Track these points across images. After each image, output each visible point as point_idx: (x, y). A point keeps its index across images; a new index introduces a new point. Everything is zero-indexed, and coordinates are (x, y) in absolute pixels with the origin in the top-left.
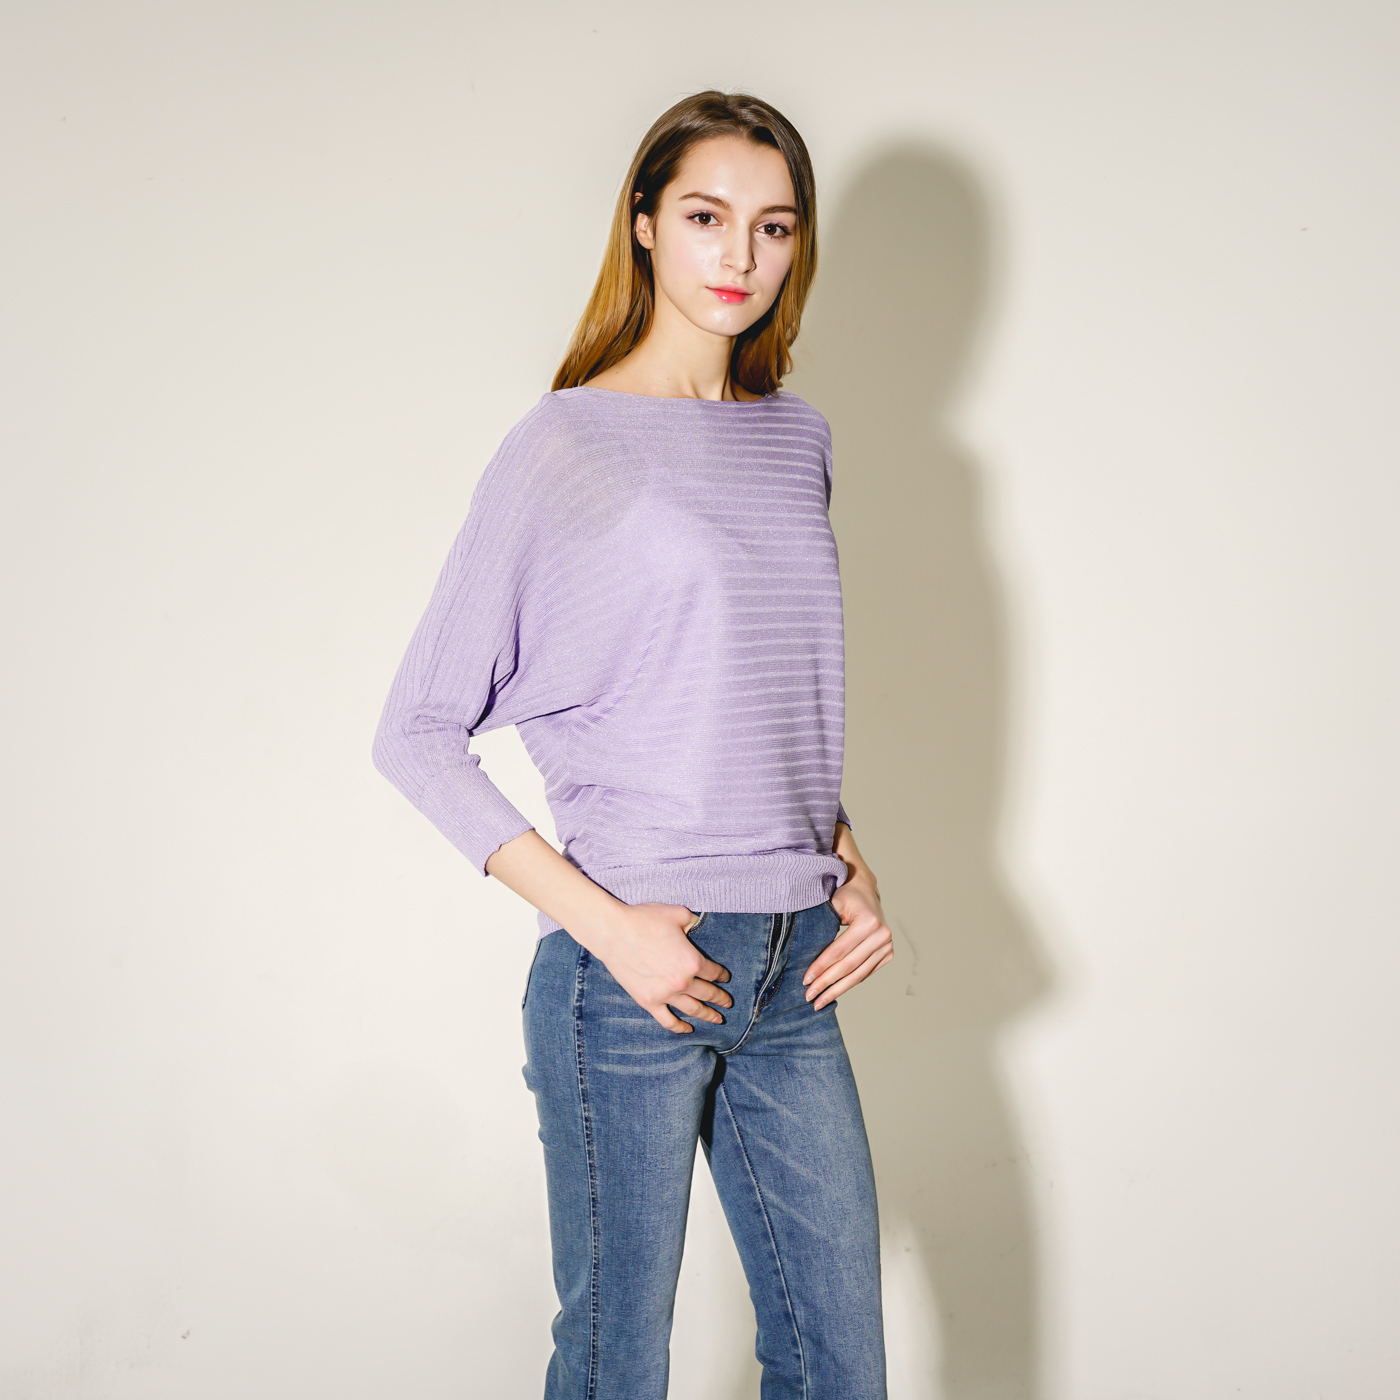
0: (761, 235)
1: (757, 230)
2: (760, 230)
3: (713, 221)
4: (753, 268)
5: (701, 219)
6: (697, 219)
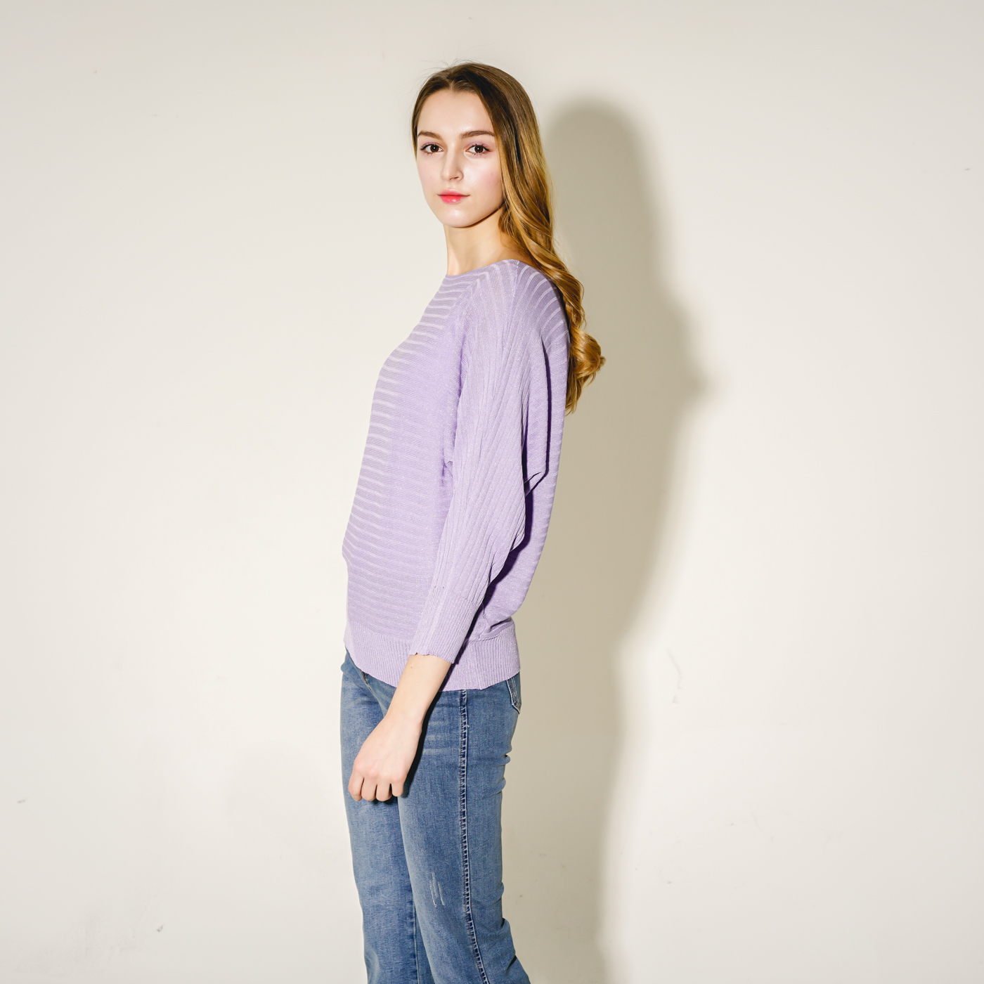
1: (467, 151)
2: (470, 150)
3: (440, 150)
4: (460, 177)
5: (432, 149)
6: (428, 149)
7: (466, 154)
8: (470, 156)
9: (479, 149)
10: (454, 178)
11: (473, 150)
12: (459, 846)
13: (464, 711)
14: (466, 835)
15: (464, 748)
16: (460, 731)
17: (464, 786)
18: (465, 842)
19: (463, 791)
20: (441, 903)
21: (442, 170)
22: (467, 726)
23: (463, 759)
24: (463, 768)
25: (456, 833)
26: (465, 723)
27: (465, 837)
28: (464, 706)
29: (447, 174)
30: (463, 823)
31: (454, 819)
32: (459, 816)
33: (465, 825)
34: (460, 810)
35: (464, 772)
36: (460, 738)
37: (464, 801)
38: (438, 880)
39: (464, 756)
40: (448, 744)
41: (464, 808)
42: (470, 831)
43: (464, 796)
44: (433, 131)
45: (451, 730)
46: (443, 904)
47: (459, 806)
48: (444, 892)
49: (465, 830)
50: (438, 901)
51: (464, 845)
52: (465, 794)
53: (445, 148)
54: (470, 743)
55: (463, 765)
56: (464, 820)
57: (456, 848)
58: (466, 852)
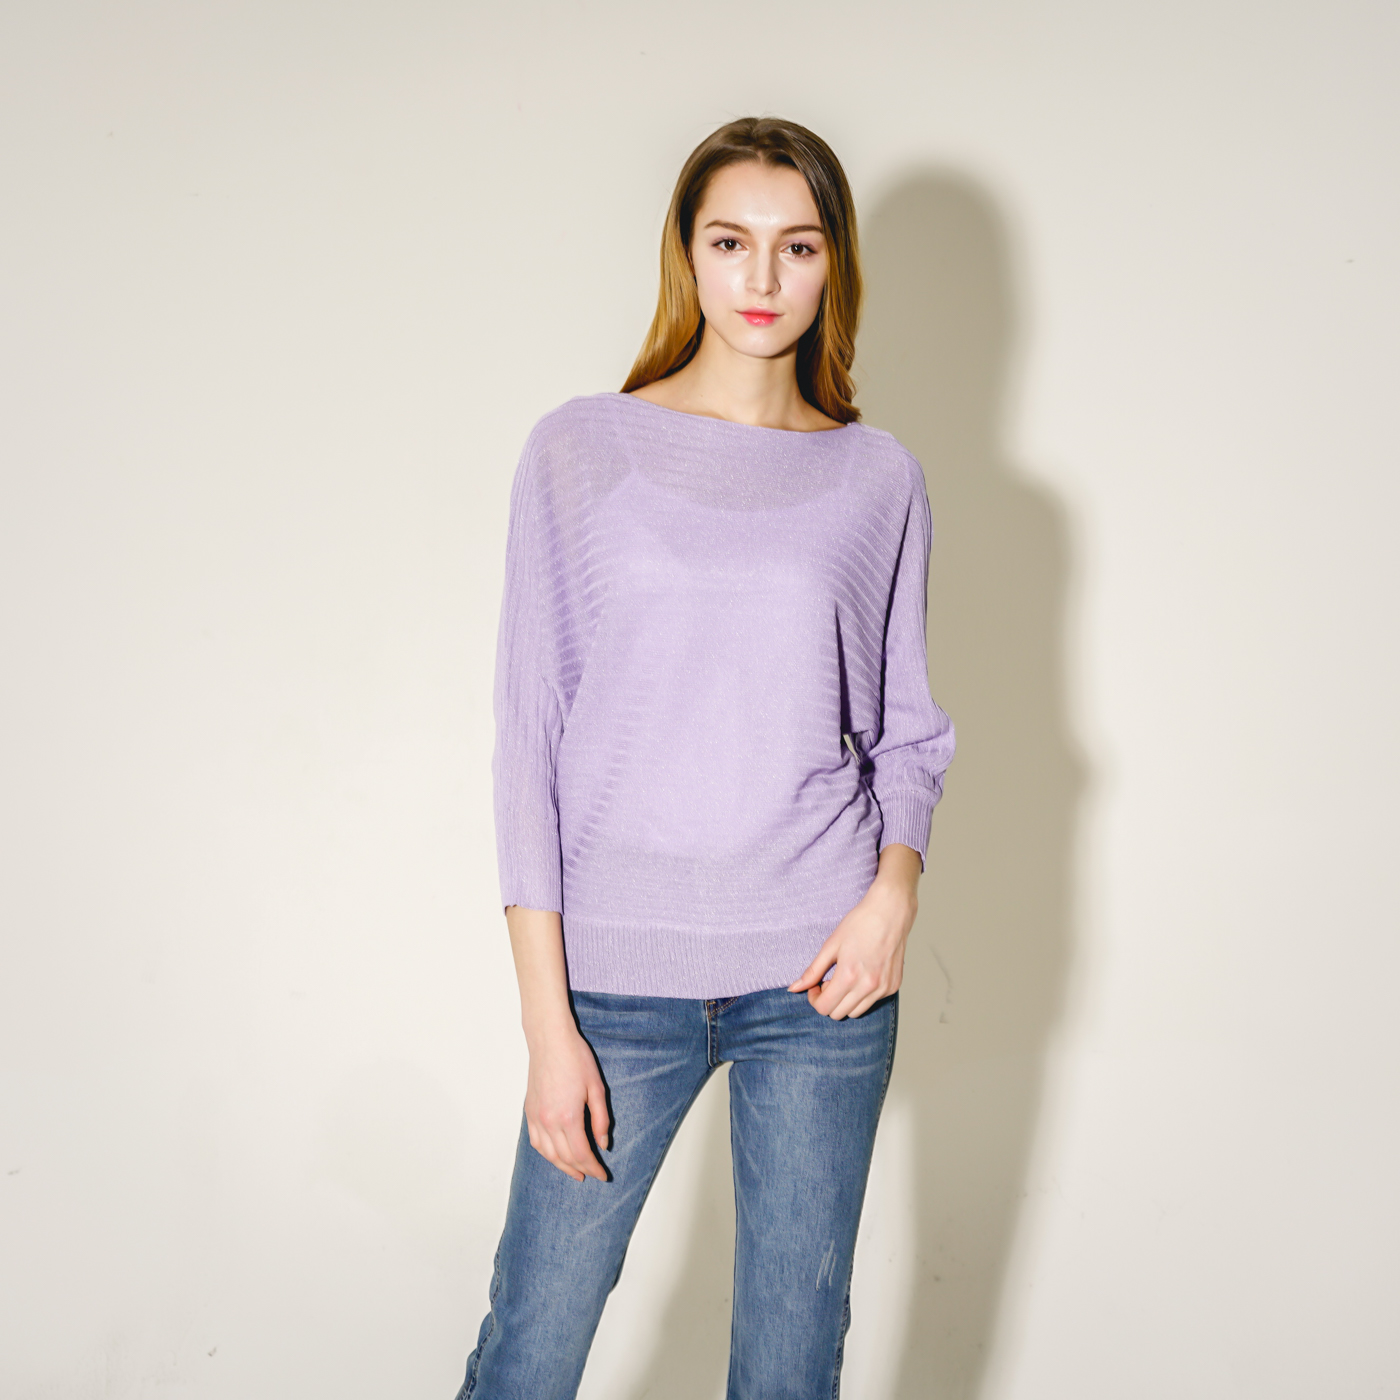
0: (786, 257)
1: (783, 251)
2: (787, 250)
3: (738, 246)
4: (777, 288)
5: (727, 245)
6: (723, 245)
7: (781, 255)
8: (788, 259)
9: (797, 249)
10: (769, 293)
11: (790, 250)
20: (828, 1282)
21: (751, 278)
29: (763, 286)
38: (836, 1251)
40: (881, 1054)
44: (739, 223)
46: (830, 1284)
48: (837, 1266)
50: (825, 1281)
53: (754, 245)
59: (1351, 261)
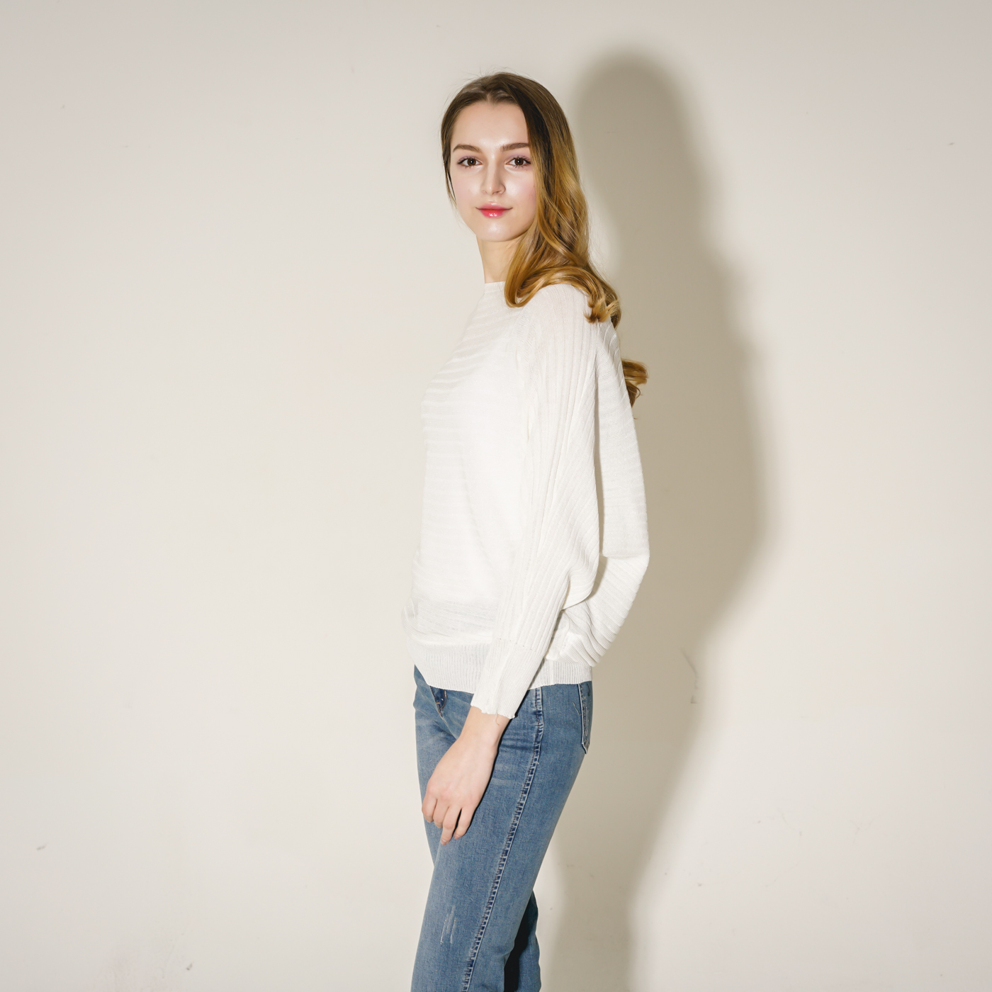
1: (508, 163)
2: (511, 163)
3: (477, 164)
4: (503, 190)
5: (469, 163)
6: (466, 163)
7: (506, 166)
8: (511, 169)
9: (520, 161)
10: (496, 192)
12: (490, 885)
13: (537, 748)
14: (501, 875)
15: (528, 785)
16: (528, 767)
17: (516, 825)
18: (497, 883)
19: (514, 829)
20: (449, 940)
21: (483, 184)
22: (537, 762)
23: (524, 795)
24: (522, 804)
25: (492, 870)
26: (536, 760)
27: (499, 877)
28: (538, 742)
29: (490, 188)
30: (502, 863)
31: (495, 855)
32: (501, 854)
33: (503, 865)
34: (503, 848)
35: (520, 809)
36: (527, 773)
37: (511, 839)
38: (456, 915)
39: (525, 793)
40: (514, 777)
41: (508, 846)
42: (505, 873)
43: (512, 834)
45: (520, 763)
47: (505, 843)
48: (457, 929)
49: (501, 870)
50: (447, 939)
51: (496, 885)
52: (514, 833)
54: (536, 780)
55: (522, 802)
56: (504, 860)
57: (487, 886)
58: (494, 893)
59: (952, 144)
